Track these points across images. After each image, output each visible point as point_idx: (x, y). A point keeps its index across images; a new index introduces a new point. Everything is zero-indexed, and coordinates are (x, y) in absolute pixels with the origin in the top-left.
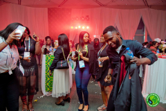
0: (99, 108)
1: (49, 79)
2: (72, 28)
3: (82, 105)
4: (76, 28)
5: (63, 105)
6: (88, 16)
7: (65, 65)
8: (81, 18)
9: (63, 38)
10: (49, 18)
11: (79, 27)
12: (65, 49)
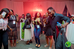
0: (45, 46)
1: (23, 33)
2: (34, 10)
3: (37, 44)
4: (36, 10)
5: (29, 44)
6: (41, 5)
7: (29, 27)
8: (38, 6)
9: (28, 15)
10: (24, 6)
11: (37, 10)
12: (29, 20)
